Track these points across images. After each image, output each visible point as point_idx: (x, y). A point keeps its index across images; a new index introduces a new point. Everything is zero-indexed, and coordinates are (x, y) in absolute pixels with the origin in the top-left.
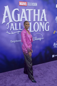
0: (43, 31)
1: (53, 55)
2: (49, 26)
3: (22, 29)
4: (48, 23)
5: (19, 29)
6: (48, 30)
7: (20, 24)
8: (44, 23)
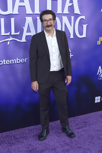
0: (72, 37)
1: (96, 98)
2: (85, 26)
3: (18, 33)
4: (84, 17)
5: (11, 33)
6: (84, 35)
7: (13, 20)
8: (73, 17)
